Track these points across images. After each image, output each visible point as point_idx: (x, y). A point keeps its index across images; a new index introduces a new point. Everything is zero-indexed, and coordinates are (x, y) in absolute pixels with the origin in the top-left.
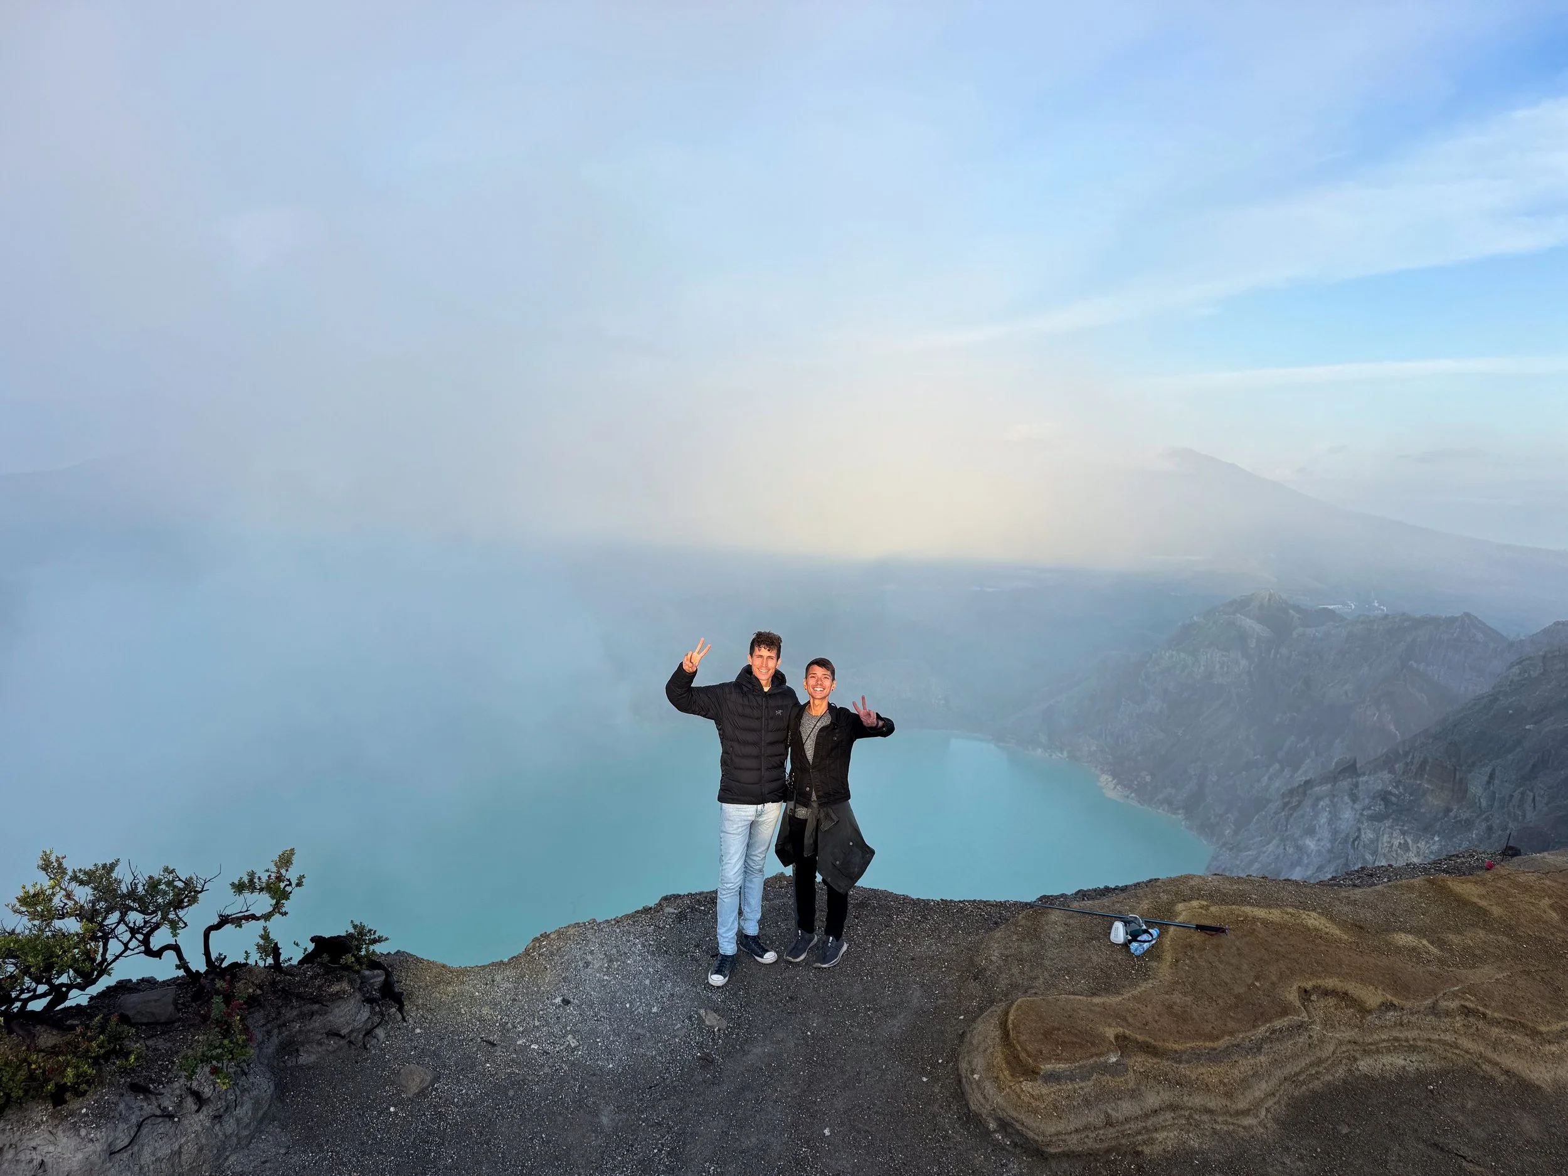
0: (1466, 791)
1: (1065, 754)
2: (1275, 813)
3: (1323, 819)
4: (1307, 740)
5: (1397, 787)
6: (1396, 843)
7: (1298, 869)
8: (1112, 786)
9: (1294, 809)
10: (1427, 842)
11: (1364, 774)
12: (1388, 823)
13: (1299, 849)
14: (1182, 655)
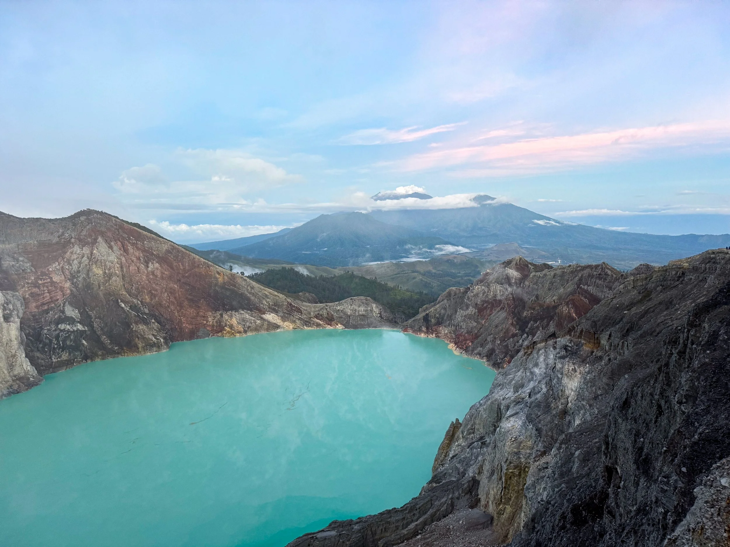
0: (600, 343)
1: (434, 335)
2: (521, 357)
3: (542, 359)
4: (538, 323)
5: (570, 343)
6: (571, 369)
7: (532, 382)
8: (454, 348)
9: (529, 355)
10: (584, 367)
11: (559, 337)
12: (567, 359)
13: (532, 373)
14: (483, 287)
